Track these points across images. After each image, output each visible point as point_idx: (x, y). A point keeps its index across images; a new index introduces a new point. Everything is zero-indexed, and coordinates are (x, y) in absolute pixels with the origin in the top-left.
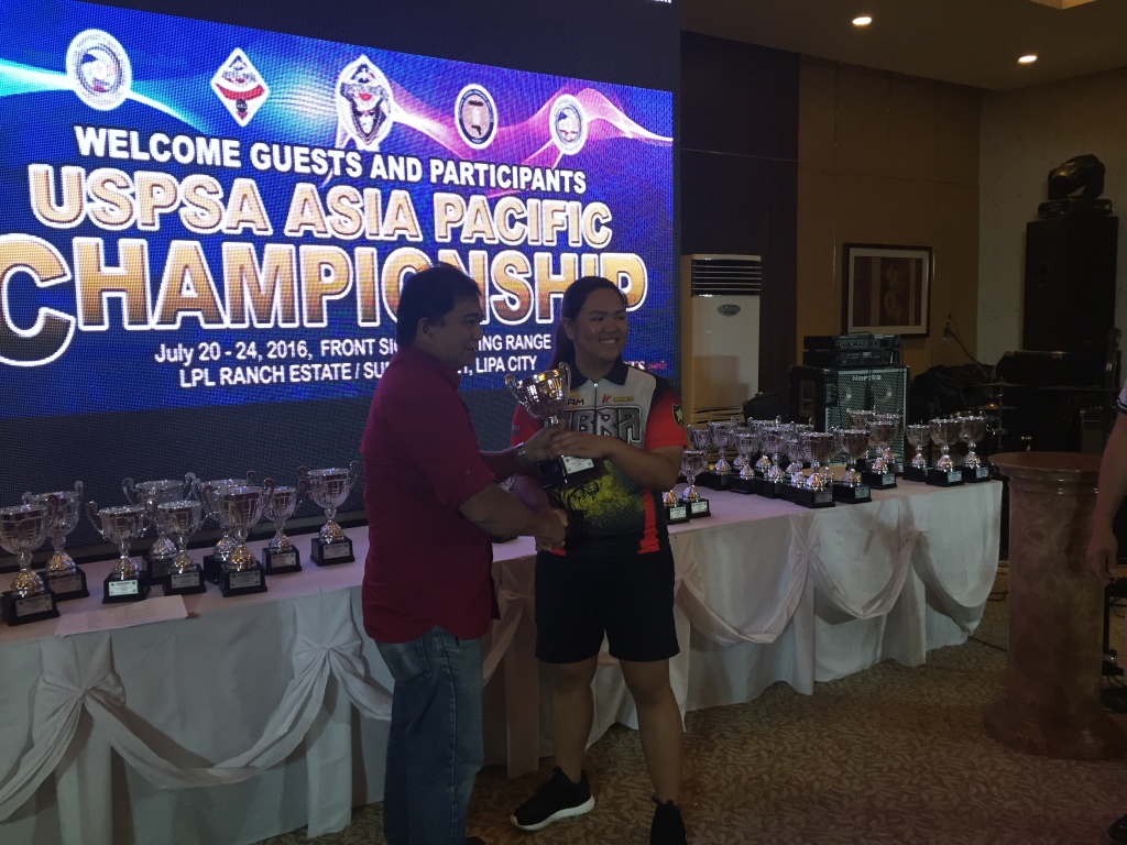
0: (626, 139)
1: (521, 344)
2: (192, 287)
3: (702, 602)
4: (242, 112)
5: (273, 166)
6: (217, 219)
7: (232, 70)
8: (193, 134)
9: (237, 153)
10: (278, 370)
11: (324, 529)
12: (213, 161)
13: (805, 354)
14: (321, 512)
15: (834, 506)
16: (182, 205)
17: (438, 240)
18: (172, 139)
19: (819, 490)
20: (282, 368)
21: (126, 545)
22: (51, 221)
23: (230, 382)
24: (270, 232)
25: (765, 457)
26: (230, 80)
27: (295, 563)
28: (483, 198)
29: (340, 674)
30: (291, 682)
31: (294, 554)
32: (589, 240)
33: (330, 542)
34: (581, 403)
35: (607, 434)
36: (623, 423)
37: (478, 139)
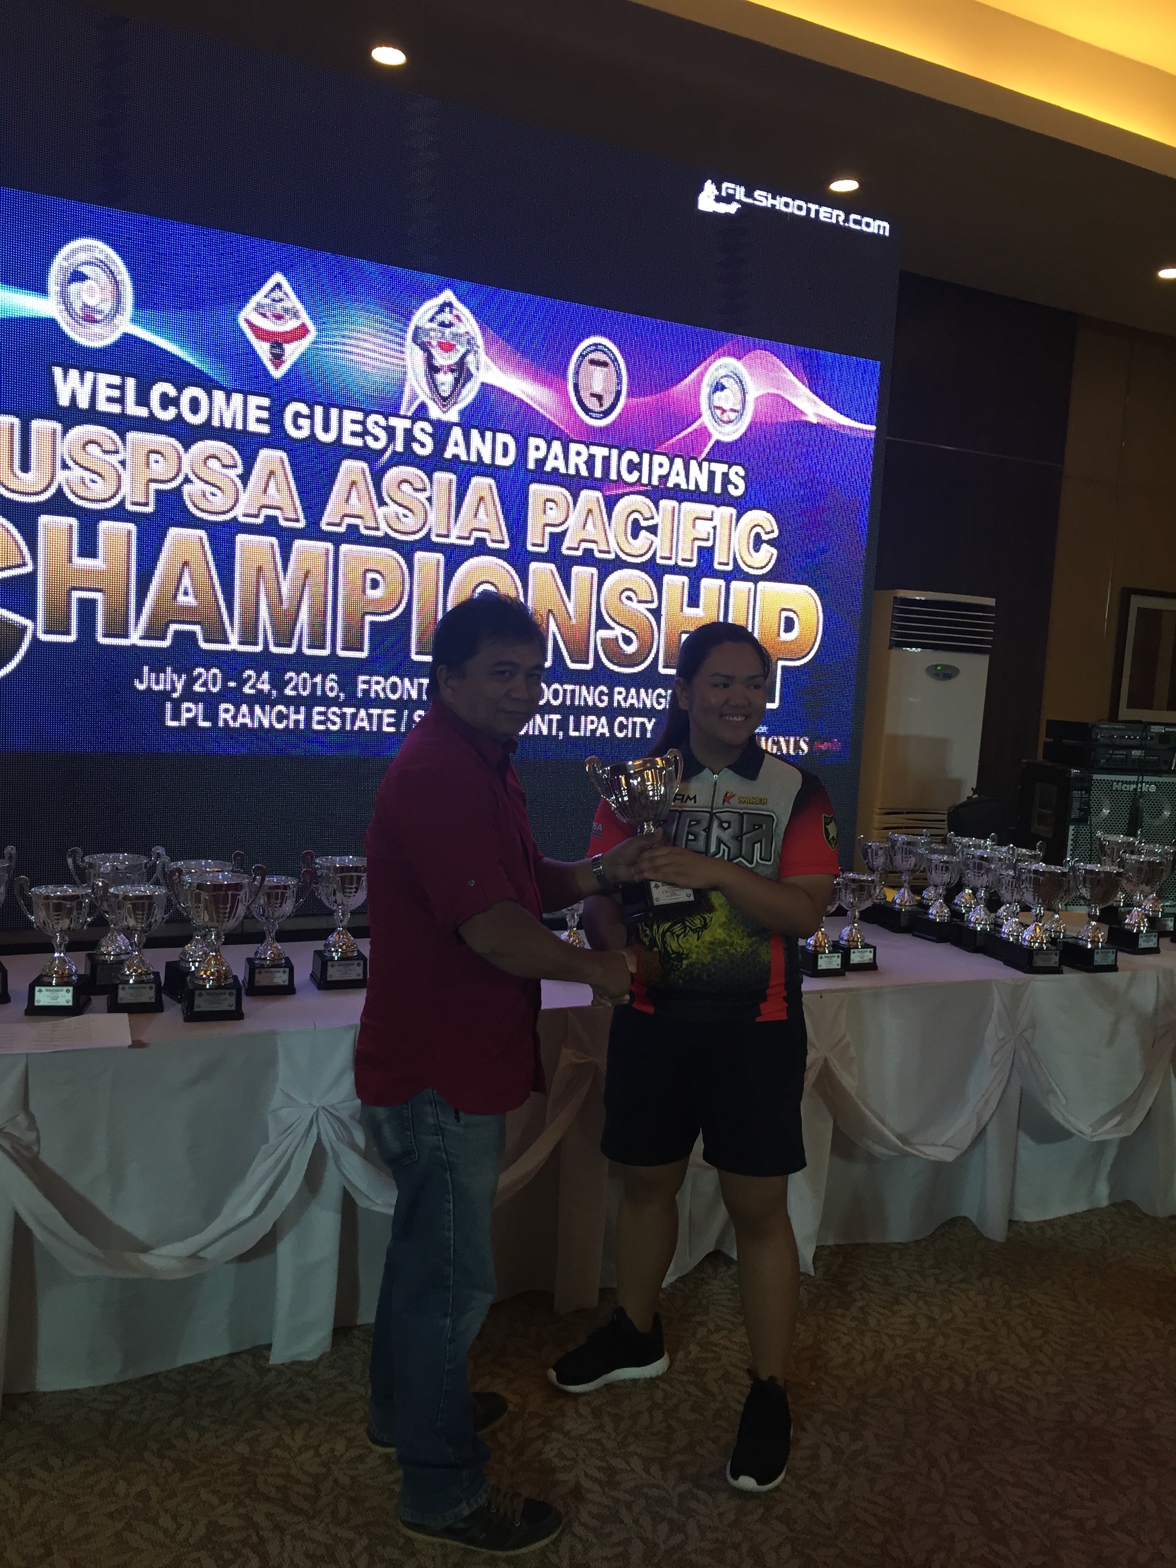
0: (807, 424)
1: (634, 701)
2: (190, 591)
3: (853, 1092)
4: (278, 359)
5: (313, 435)
6: (232, 502)
7: (268, 301)
8: (209, 385)
9: (265, 415)
10: (297, 712)
11: (331, 939)
12: (234, 424)
13: (1045, 744)
14: (330, 914)
15: (1061, 972)
16: (187, 480)
17: (530, 548)
18: (180, 390)
19: (1040, 948)
20: (302, 709)
21: (62, 938)
22: (13, 491)
23: (231, 723)
24: (302, 524)
25: (968, 891)
26: (264, 315)
27: (287, 983)
28: (599, 494)
29: (331, 1143)
30: (264, 1147)
31: (287, 970)
32: (744, 562)
33: (338, 958)
34: (693, 800)
35: (724, 850)
36: (749, 835)
37: (597, 413)
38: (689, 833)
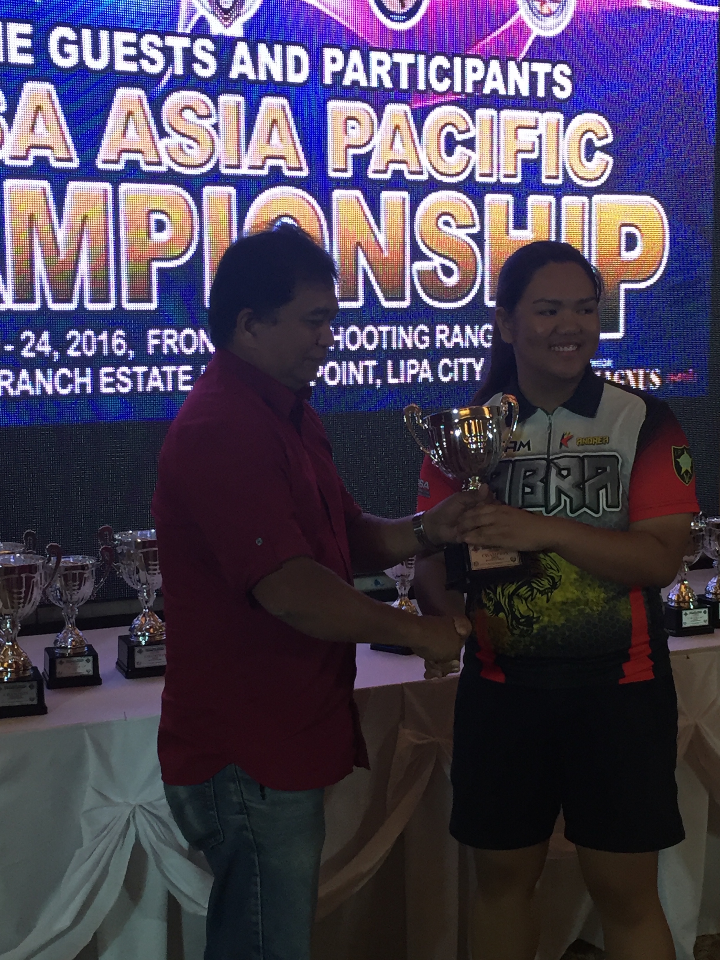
0: (642, 11)
1: (459, 340)
5: (81, 61)
9: (27, 43)
10: (83, 374)
11: (137, 622)
14: (134, 595)
17: (332, 174)
20: (88, 371)
23: (11, 392)
24: (75, 164)
27: (91, 673)
28: (407, 108)
29: (151, 844)
30: (78, 852)
31: (91, 658)
32: (575, 173)
33: (146, 642)
34: (527, 447)
35: (565, 501)
36: (591, 481)
37: (399, 15)
38: (524, 486)
